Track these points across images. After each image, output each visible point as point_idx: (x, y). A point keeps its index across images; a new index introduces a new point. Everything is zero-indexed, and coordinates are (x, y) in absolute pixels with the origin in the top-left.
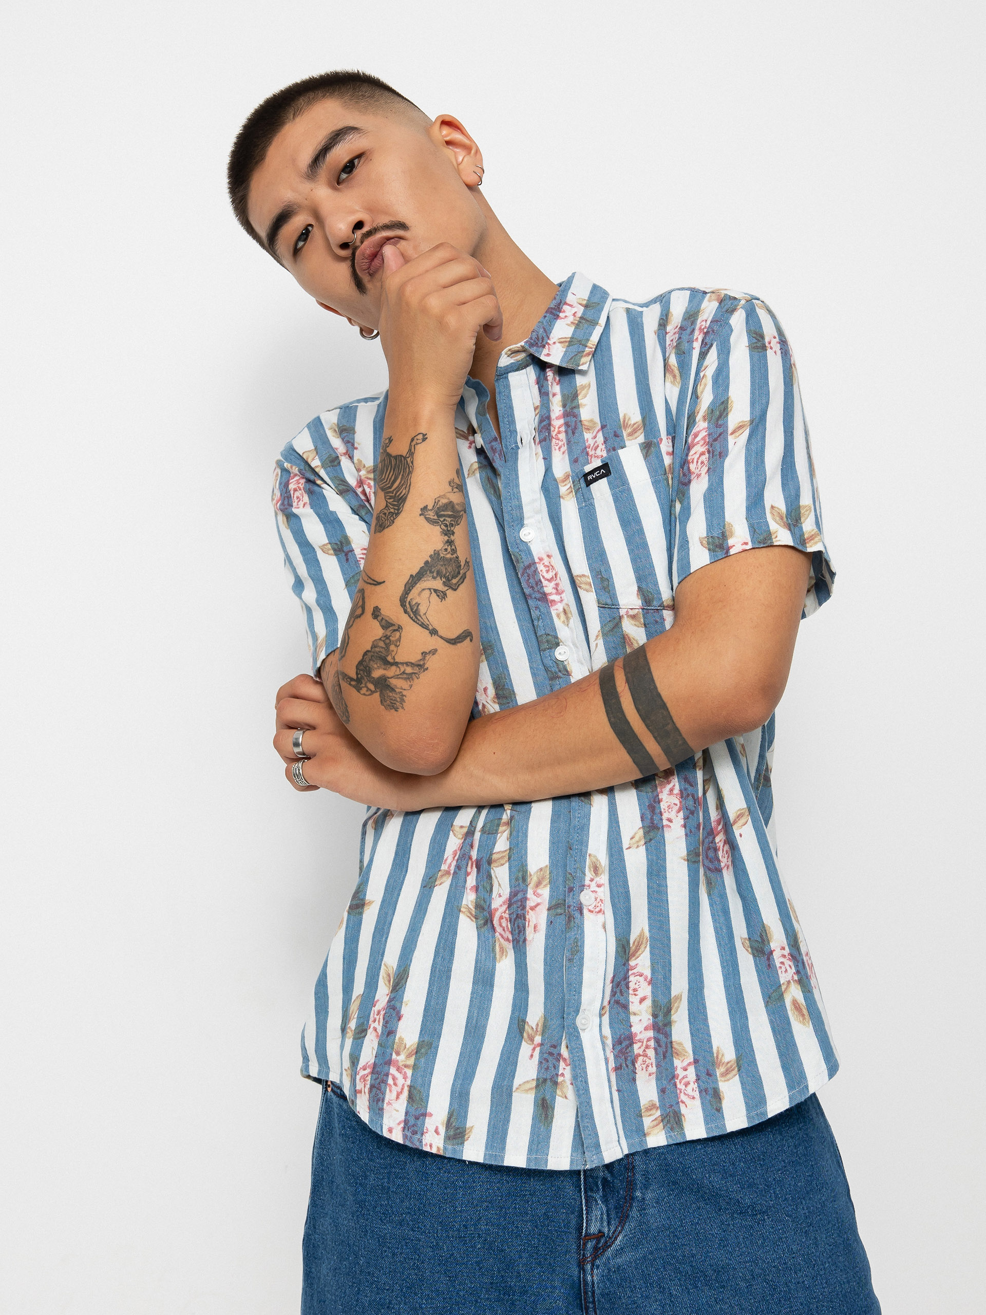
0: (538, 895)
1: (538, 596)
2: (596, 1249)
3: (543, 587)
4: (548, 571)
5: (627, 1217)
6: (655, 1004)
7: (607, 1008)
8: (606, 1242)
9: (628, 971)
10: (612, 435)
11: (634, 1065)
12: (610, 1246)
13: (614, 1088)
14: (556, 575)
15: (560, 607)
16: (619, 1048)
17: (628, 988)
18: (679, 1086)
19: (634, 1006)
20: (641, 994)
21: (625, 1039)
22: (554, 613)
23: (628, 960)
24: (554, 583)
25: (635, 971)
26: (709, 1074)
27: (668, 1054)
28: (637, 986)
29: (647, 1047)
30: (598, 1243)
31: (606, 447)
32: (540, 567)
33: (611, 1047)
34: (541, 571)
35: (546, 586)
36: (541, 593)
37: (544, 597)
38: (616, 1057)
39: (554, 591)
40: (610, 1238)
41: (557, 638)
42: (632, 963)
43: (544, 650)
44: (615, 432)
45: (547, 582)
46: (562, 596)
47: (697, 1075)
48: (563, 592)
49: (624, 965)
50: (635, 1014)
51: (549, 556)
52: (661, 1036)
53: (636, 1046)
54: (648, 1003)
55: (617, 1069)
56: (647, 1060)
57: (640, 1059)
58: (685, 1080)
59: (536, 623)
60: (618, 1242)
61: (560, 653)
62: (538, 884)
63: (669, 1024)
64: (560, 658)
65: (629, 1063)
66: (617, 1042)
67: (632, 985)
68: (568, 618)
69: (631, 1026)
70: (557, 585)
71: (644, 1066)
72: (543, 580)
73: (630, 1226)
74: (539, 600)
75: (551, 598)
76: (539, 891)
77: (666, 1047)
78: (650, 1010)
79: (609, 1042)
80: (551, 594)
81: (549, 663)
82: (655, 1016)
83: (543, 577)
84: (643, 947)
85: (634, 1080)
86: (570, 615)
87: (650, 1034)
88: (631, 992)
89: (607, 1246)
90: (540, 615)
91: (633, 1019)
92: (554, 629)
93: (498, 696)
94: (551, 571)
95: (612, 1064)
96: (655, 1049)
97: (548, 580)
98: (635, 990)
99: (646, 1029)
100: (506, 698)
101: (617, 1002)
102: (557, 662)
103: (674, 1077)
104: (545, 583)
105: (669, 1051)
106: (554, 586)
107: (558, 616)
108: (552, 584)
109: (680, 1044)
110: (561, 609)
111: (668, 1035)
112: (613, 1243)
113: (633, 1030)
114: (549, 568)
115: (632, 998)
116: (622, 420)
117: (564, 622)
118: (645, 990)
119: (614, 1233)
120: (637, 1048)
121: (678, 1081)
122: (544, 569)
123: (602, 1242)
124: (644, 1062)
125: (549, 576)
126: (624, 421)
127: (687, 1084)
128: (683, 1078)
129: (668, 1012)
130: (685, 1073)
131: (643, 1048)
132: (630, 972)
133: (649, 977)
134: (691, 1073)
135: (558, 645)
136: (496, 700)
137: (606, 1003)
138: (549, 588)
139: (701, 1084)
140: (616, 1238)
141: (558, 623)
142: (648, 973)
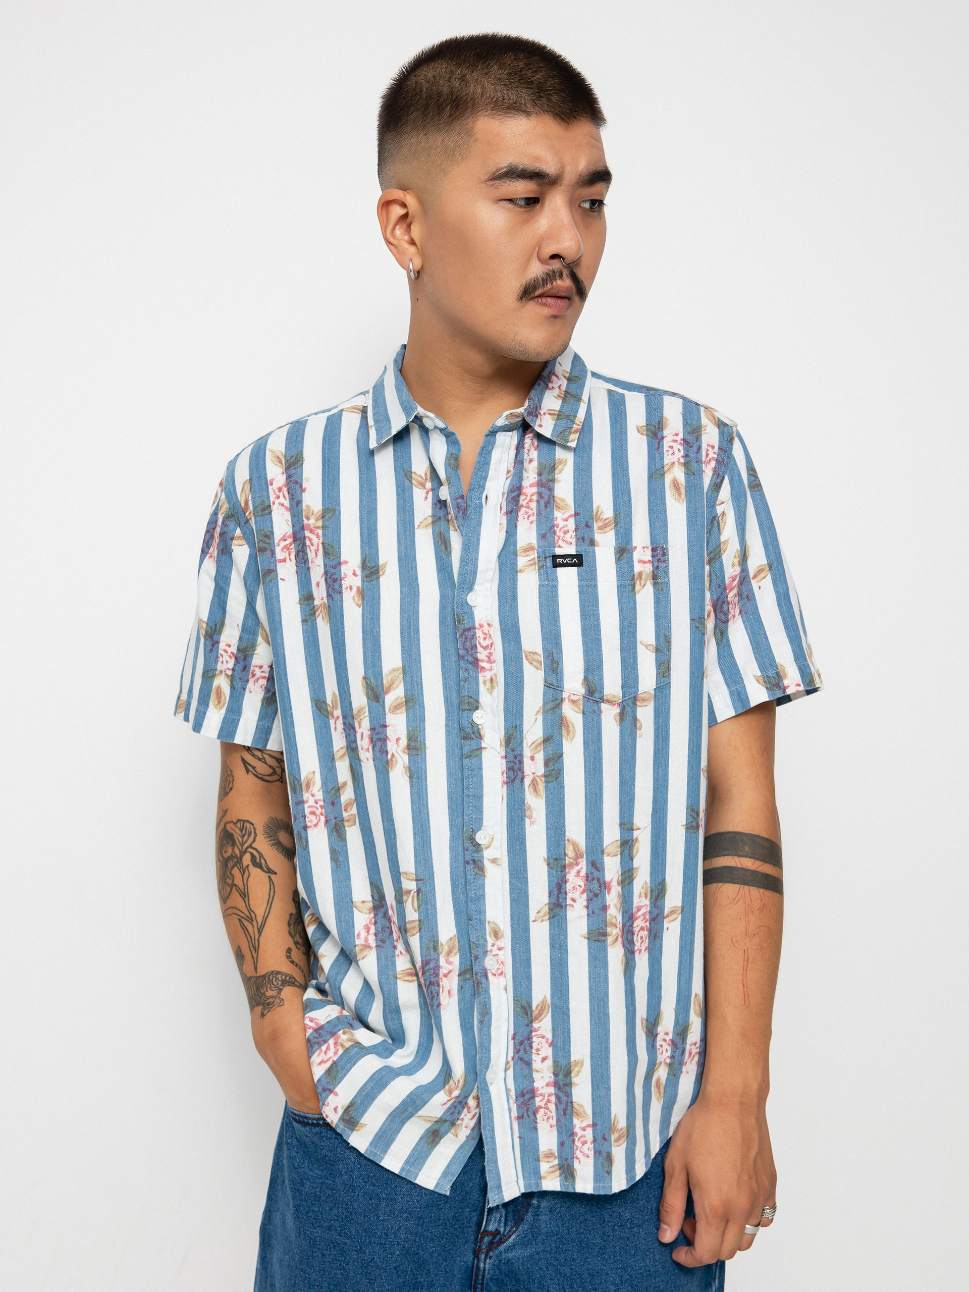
0: (450, 963)
1: (470, 659)
2: (491, 1243)
3: (477, 652)
4: (485, 639)
5: (522, 1219)
6: (556, 1064)
7: (511, 1063)
8: (501, 1239)
9: (531, 1032)
10: (583, 525)
11: (535, 1116)
12: (504, 1242)
13: (516, 1134)
14: (492, 644)
15: (488, 675)
16: (521, 1100)
17: (532, 1047)
18: (576, 1143)
19: (537, 1064)
20: (543, 1054)
21: (527, 1092)
22: (481, 679)
23: (532, 1022)
24: (488, 651)
25: (538, 1033)
26: (604, 1139)
27: (568, 1112)
28: (539, 1047)
29: (549, 1101)
30: (493, 1239)
31: (576, 536)
32: (479, 633)
33: (514, 1098)
34: (479, 637)
35: (480, 653)
36: (474, 658)
37: (475, 662)
38: (519, 1107)
39: (486, 659)
40: (505, 1236)
41: (478, 702)
42: (535, 1025)
43: (464, 710)
44: (587, 522)
45: (482, 649)
46: (493, 665)
47: (594, 1137)
48: (494, 662)
49: (527, 1025)
50: (537, 1071)
51: (489, 625)
52: (561, 1094)
53: (537, 1100)
54: (550, 1062)
55: (520, 1118)
56: (549, 1113)
57: (542, 1111)
58: (583, 1139)
59: (462, 683)
60: (511, 1240)
61: (478, 717)
62: (449, 953)
63: (570, 1084)
64: (476, 721)
65: (530, 1113)
66: (520, 1094)
67: (535, 1045)
68: (492, 687)
69: (533, 1082)
70: (491, 654)
71: (546, 1118)
72: (478, 646)
73: (524, 1227)
74: (470, 664)
75: (482, 664)
76: (451, 959)
77: (567, 1105)
78: (551, 1069)
79: (513, 1094)
80: (483, 661)
81: (465, 722)
82: (556, 1075)
83: (480, 643)
84: (546, 1011)
85: (536, 1129)
86: (495, 685)
87: (552, 1090)
88: (534, 1051)
89: (501, 1242)
90: (468, 678)
91: (535, 1075)
92: (478, 693)
93: (409, 747)
94: (488, 639)
95: (515, 1114)
96: (556, 1105)
97: (483, 647)
98: (538, 1050)
99: (548, 1085)
100: (417, 750)
101: (521, 1059)
102: (473, 724)
103: (573, 1134)
104: (479, 649)
105: (569, 1108)
106: (488, 654)
107: (485, 682)
108: (486, 653)
109: (581, 1106)
110: (489, 677)
111: (569, 1095)
112: (507, 1240)
113: (536, 1085)
114: (487, 636)
115: (534, 1057)
116: (595, 512)
117: (488, 689)
118: (547, 1051)
119: (509, 1232)
120: (538, 1101)
121: (577, 1139)
122: (482, 636)
123: (497, 1239)
124: (546, 1114)
125: (484, 644)
126: (597, 513)
127: (584, 1143)
128: (582, 1137)
129: (568, 1073)
130: (583, 1133)
131: (545, 1102)
132: (534, 1034)
133: (550, 1040)
134: (589, 1134)
135: (477, 708)
136: (406, 751)
137: (510, 1059)
138: (482, 655)
139: (597, 1145)
140: (510, 1237)
141: (483, 689)
142: (549, 1036)
